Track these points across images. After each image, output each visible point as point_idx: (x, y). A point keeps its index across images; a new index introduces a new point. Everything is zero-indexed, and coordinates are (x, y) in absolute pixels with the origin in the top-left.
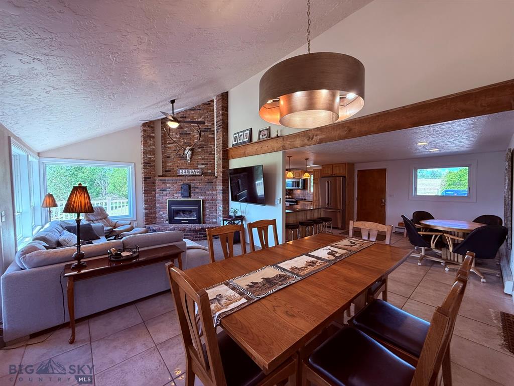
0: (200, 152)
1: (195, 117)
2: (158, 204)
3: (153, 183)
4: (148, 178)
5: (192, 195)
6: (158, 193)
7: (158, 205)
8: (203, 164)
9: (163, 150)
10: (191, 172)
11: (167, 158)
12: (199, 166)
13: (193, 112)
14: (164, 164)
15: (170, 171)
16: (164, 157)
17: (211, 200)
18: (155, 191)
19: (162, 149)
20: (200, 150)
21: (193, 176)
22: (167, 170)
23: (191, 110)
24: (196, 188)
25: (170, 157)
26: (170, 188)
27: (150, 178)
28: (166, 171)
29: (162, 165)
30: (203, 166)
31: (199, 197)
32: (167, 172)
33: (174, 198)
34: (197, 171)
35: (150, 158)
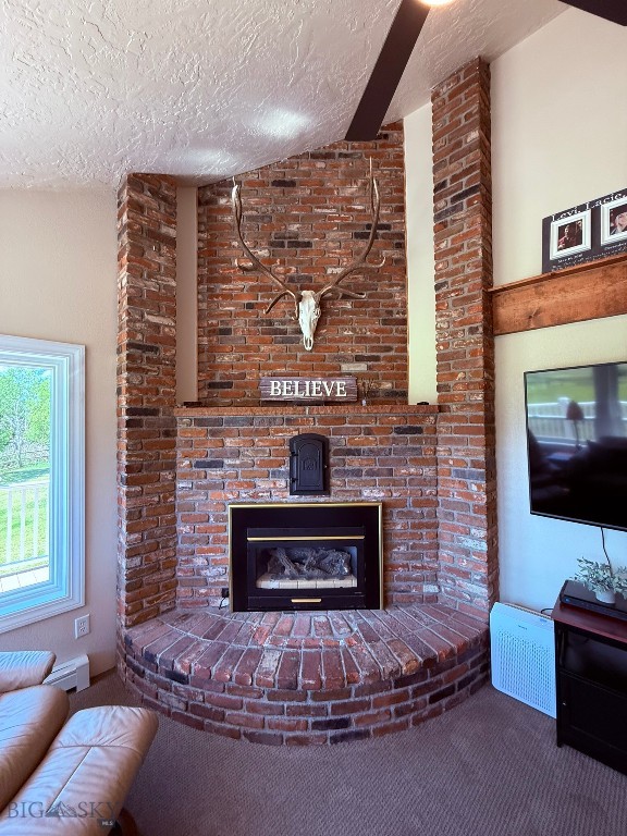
1: (329, 185)
2: (186, 522)
3: (167, 434)
4: (146, 412)
5: (335, 482)
6: (184, 477)
7: (183, 529)
10: (315, 387)
13: (320, 164)
15: (230, 385)
16: (207, 331)
18: (172, 466)
20: (348, 306)
21: (325, 404)
22: (218, 380)
23: (315, 156)
24: (349, 452)
26: (237, 454)
27: (155, 412)
28: (212, 385)
29: (200, 363)
30: (362, 367)
31: (368, 493)
32: (215, 389)
33: (256, 498)
34: (340, 384)
35: (157, 326)
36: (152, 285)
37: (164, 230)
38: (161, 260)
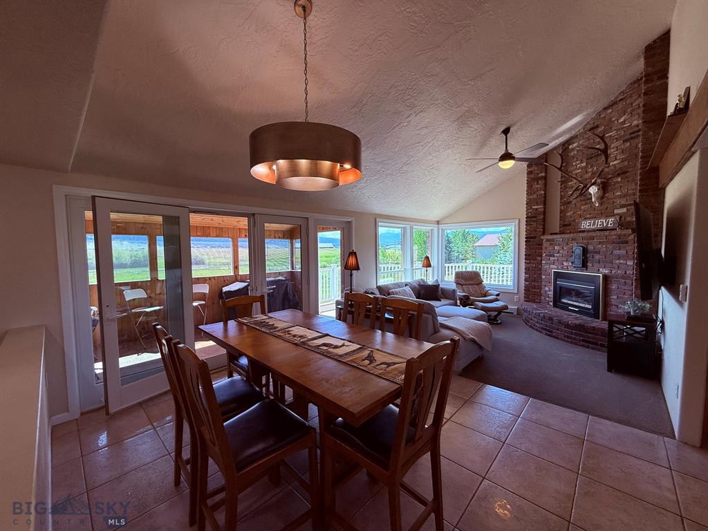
0: (618, 182)
1: (614, 119)
2: (544, 275)
3: (539, 245)
4: (532, 238)
5: (589, 264)
6: (544, 260)
7: (543, 277)
8: (622, 206)
9: (562, 194)
10: (600, 223)
11: (566, 203)
12: (616, 211)
13: (610, 111)
14: (562, 215)
15: (570, 225)
16: (563, 204)
17: (623, 277)
18: (541, 256)
19: (561, 192)
20: (619, 179)
21: (599, 230)
22: (566, 223)
23: (605, 109)
24: (596, 252)
25: (570, 203)
27: (535, 238)
28: (565, 225)
29: (560, 217)
30: (624, 210)
31: (601, 270)
32: (567, 226)
33: (562, 268)
34: (611, 220)
35: (537, 209)
36: (535, 196)
37: (540, 175)
38: (538, 186)
